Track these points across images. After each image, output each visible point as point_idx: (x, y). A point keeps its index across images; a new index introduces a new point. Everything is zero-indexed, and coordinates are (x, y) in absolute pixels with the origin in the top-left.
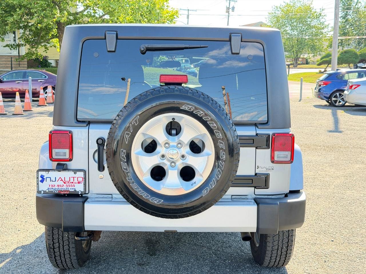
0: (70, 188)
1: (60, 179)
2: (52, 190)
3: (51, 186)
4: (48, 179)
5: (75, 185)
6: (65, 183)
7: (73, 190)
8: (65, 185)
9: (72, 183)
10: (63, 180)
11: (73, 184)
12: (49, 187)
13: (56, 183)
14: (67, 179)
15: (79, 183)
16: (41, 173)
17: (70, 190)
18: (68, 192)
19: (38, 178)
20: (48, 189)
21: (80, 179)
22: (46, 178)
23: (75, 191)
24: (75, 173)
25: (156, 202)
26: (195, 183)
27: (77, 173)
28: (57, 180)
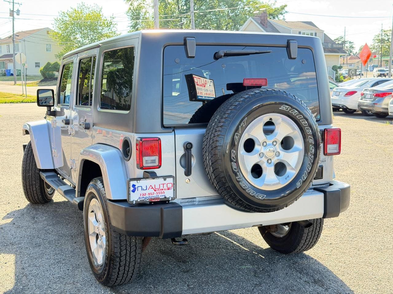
0: (160, 195)
1: (151, 187)
2: (143, 199)
3: (142, 195)
4: (140, 188)
5: (165, 191)
6: (155, 190)
7: (163, 197)
8: (155, 192)
9: (162, 189)
10: (154, 188)
11: (162, 191)
12: (140, 197)
13: (147, 192)
14: (157, 187)
15: (168, 189)
16: (132, 183)
17: (160, 197)
18: (159, 199)
19: (129, 188)
20: (140, 198)
21: (169, 186)
22: (138, 187)
23: (165, 197)
24: (165, 180)
25: (260, 198)
26: (288, 177)
27: (167, 179)
28: (148, 188)
